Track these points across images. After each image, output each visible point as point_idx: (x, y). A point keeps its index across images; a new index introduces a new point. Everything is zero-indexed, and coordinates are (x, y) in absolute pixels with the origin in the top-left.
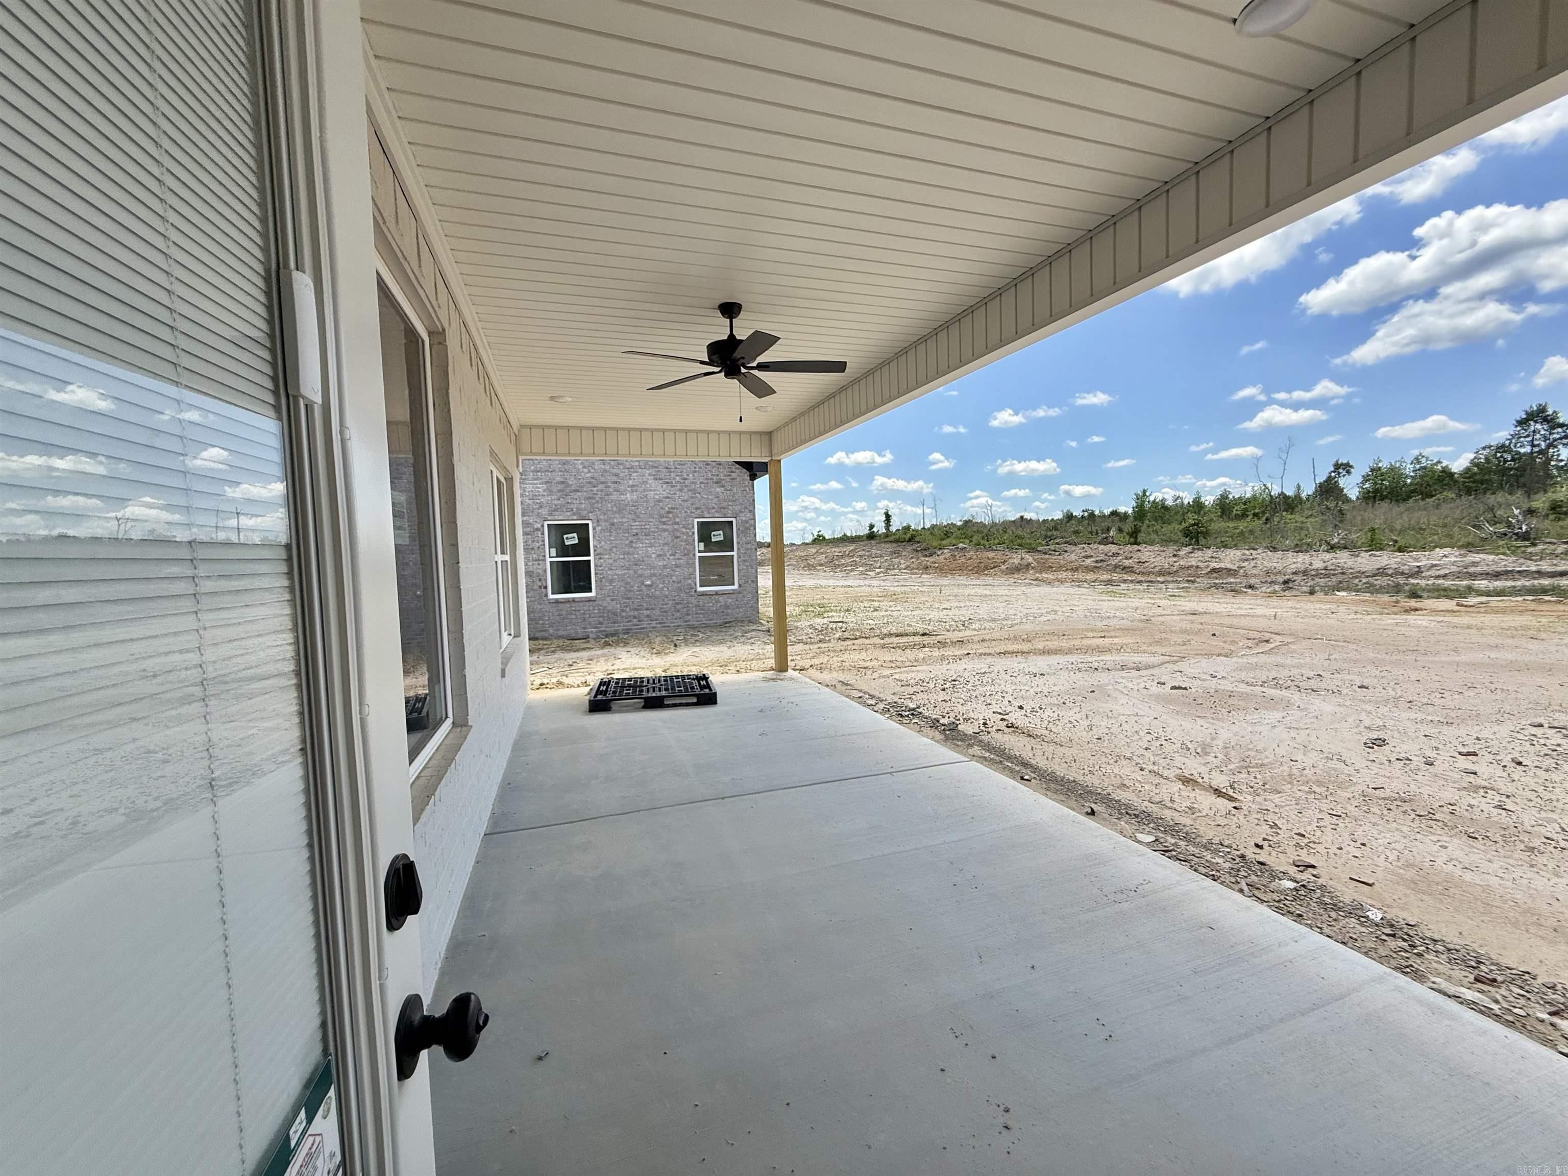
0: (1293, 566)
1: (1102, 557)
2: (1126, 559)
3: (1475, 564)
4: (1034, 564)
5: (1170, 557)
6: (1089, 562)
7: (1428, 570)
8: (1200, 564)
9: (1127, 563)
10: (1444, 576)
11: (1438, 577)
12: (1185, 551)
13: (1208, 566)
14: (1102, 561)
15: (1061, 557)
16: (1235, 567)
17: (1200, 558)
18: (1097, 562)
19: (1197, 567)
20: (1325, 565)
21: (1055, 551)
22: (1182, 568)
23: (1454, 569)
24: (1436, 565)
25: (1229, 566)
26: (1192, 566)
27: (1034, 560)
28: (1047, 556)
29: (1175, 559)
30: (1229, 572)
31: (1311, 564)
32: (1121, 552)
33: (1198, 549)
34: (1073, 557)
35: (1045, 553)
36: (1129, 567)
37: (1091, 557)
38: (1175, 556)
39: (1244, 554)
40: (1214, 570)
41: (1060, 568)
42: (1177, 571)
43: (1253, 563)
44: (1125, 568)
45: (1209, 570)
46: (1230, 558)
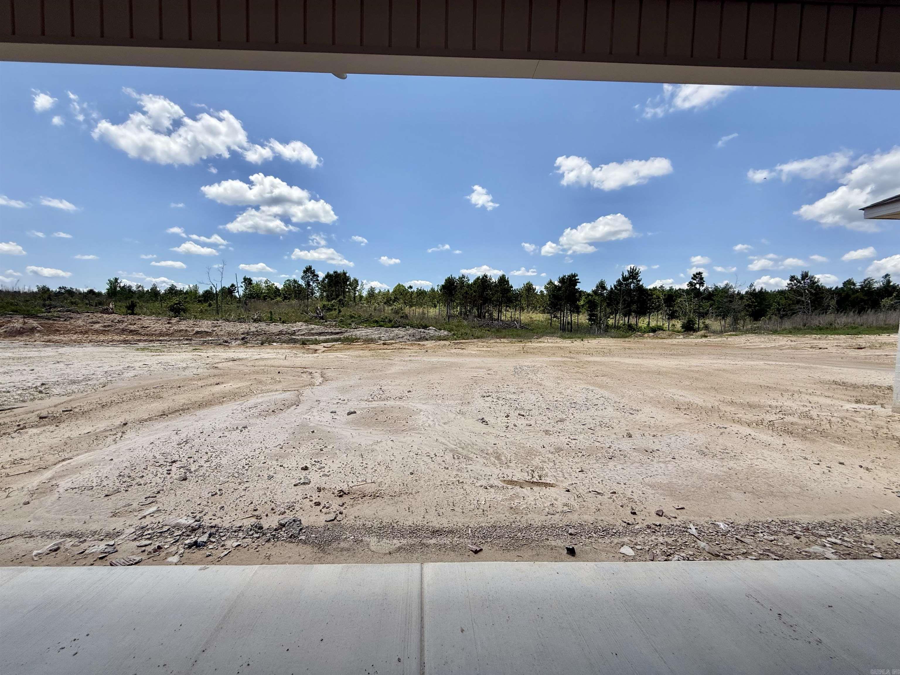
0: (241, 330)
1: (109, 323)
2: (131, 324)
3: (313, 329)
4: (40, 328)
5: (165, 324)
6: (97, 326)
7: (298, 332)
8: (189, 329)
9: (132, 327)
10: (304, 335)
11: (302, 335)
12: (174, 320)
13: (193, 330)
14: (109, 326)
15: (68, 323)
16: (210, 331)
17: (187, 325)
18: (105, 326)
19: (186, 330)
20: (256, 329)
21: (59, 317)
22: (176, 331)
23: (306, 331)
24: (300, 330)
25: (206, 330)
26: (183, 330)
27: (40, 324)
28: (51, 322)
29: (170, 325)
30: (207, 333)
31: (250, 329)
32: (125, 319)
33: (184, 319)
34: (80, 322)
35: (49, 319)
36: (135, 331)
37: (99, 323)
38: (169, 323)
39: (213, 323)
40: (197, 332)
41: (68, 331)
42: (172, 333)
43: (220, 328)
44: (131, 331)
45: (194, 332)
46: (205, 325)
